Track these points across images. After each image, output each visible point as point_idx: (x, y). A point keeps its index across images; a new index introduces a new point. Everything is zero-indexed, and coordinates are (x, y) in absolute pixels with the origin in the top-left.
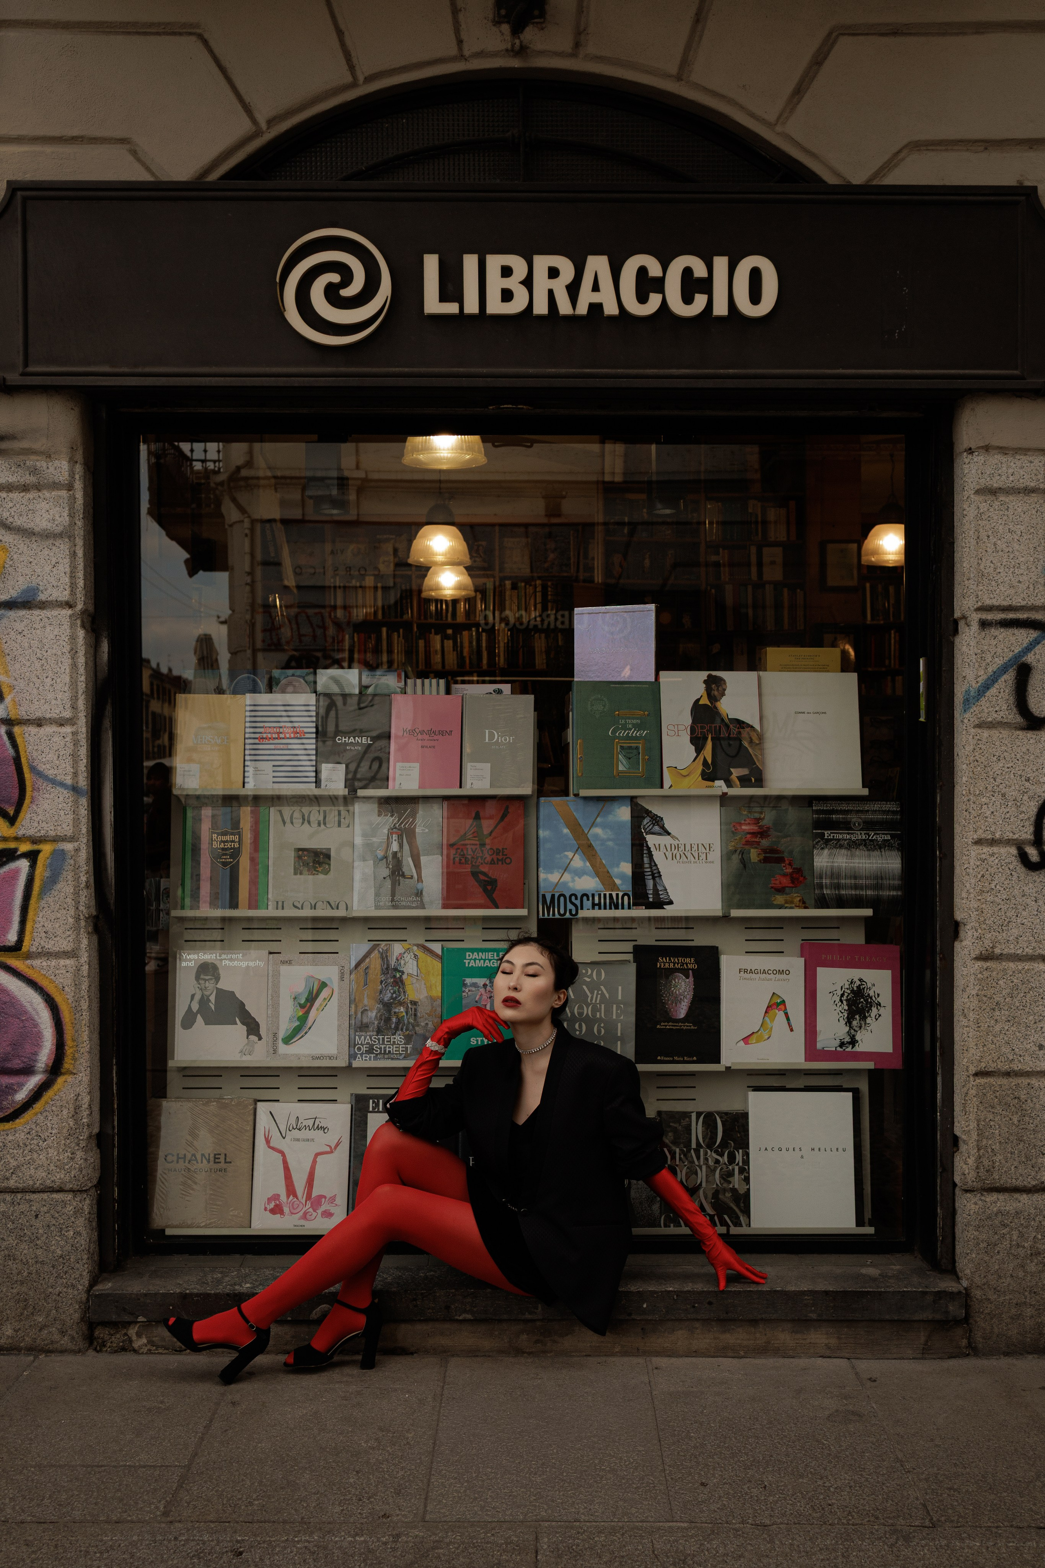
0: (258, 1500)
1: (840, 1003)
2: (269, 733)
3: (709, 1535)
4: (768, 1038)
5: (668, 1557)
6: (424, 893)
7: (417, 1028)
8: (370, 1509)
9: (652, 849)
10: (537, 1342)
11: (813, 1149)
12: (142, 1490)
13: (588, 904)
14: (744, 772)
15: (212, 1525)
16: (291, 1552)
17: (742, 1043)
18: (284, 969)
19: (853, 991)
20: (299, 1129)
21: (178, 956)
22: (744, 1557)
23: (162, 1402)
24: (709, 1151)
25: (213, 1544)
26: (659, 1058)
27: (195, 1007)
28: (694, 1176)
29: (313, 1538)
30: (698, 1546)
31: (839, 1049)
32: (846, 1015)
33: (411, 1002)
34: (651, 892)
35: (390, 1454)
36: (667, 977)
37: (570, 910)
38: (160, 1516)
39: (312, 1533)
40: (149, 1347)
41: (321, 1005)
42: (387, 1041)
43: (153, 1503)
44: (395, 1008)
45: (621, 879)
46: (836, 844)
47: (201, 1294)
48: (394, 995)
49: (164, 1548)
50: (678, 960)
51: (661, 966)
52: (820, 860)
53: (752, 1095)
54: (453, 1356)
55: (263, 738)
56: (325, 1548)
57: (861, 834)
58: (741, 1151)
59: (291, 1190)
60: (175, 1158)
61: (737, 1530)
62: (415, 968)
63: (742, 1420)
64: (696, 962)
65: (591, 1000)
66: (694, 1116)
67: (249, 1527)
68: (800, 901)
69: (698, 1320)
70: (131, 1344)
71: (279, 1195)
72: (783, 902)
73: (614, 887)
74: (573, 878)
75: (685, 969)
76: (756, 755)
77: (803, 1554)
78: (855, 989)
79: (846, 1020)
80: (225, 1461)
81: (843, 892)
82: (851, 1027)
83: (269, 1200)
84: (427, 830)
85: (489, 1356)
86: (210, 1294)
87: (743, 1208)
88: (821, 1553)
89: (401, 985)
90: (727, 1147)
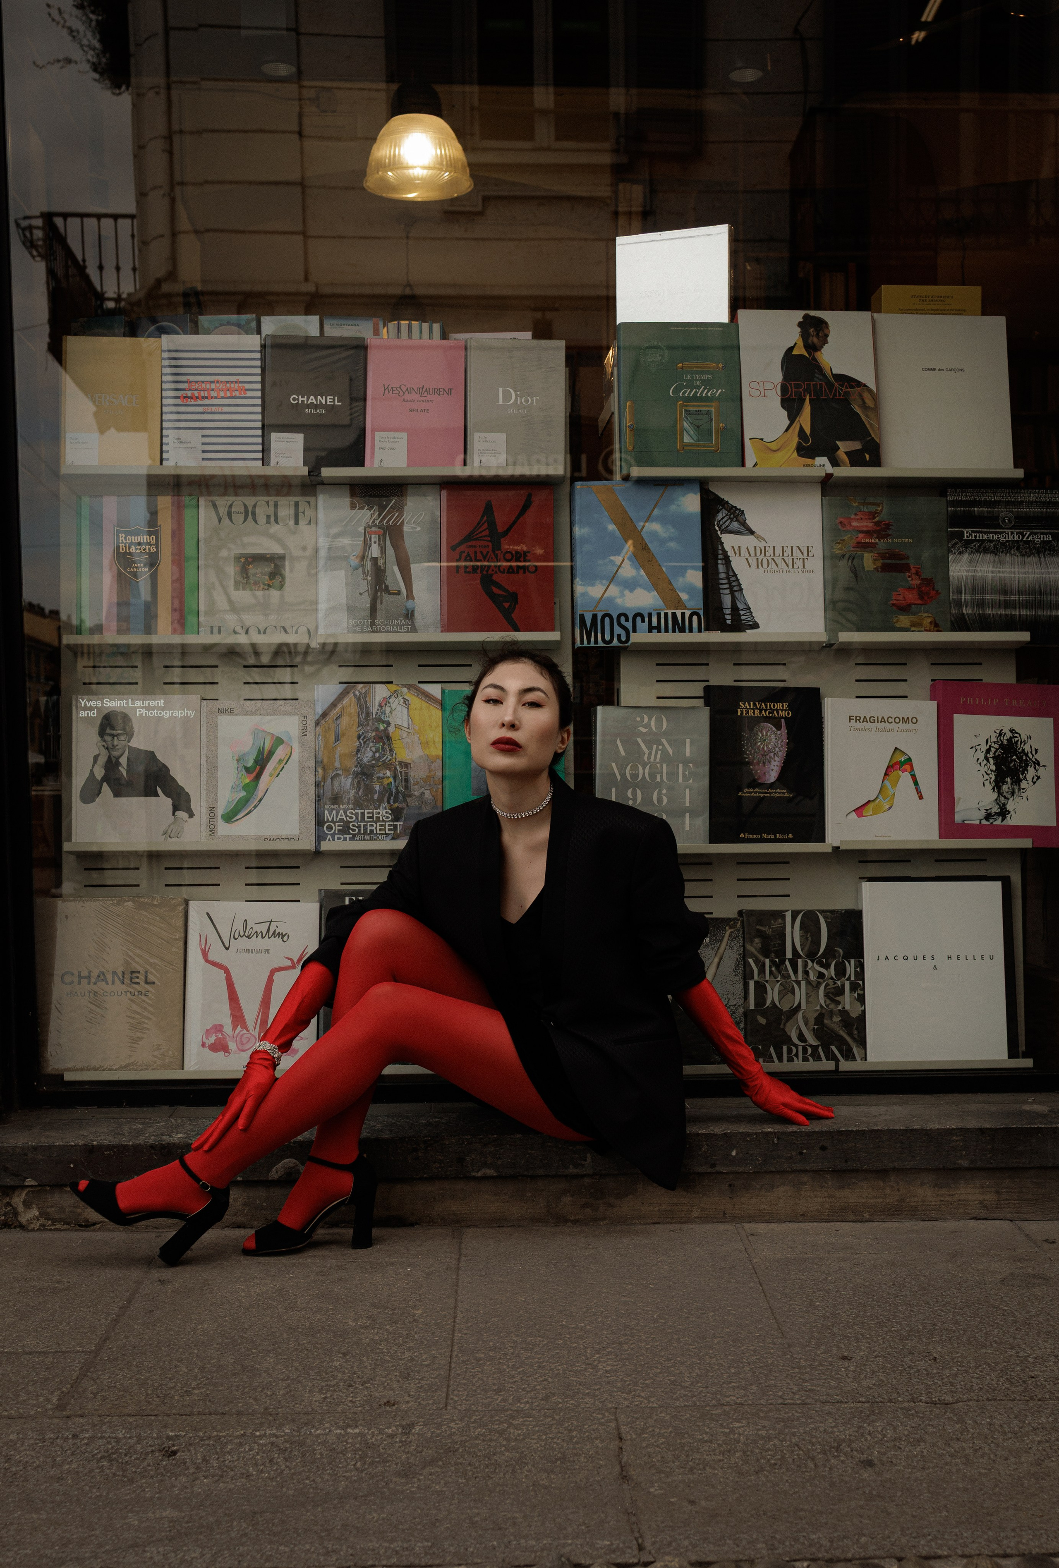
0: (199, 1388)
1: (985, 762)
2: (196, 390)
3: (868, 1416)
4: (890, 808)
5: (813, 1444)
6: (416, 614)
7: (409, 799)
8: (365, 1396)
9: (729, 554)
10: (585, 1206)
11: (949, 957)
12: (26, 1380)
13: (642, 626)
14: (856, 445)
15: (131, 1420)
16: (250, 1450)
17: (854, 815)
18: (223, 720)
19: (1002, 746)
20: (249, 937)
21: (74, 703)
22: (924, 1441)
23: (58, 1282)
24: (809, 962)
25: (132, 1441)
26: (742, 835)
27: (99, 773)
28: (790, 994)
29: (283, 1431)
30: (856, 1429)
31: (984, 822)
32: (993, 778)
33: (401, 763)
34: (728, 611)
35: (390, 1333)
36: (751, 729)
37: (619, 636)
38: (52, 1409)
39: (280, 1426)
40: (42, 1221)
41: (275, 769)
42: (368, 817)
43: (42, 1395)
44: (378, 772)
45: (688, 593)
46: (979, 547)
47: (114, 1146)
48: (377, 755)
49: (57, 1448)
50: (766, 706)
51: (742, 713)
52: (958, 568)
53: (866, 886)
54: (469, 1226)
55: (186, 397)
56: (302, 1444)
57: (1012, 533)
58: (852, 961)
59: (238, 1017)
60: (76, 980)
61: (908, 1410)
62: (405, 717)
63: (884, 1286)
64: (790, 708)
65: (649, 758)
66: (788, 916)
67: (185, 1420)
68: (931, 623)
69: (806, 1171)
70: (16, 1217)
71: (221, 1026)
72: (908, 625)
73: (679, 603)
74: (622, 592)
75: (775, 717)
76: (871, 424)
77: (1010, 1435)
78: (1005, 742)
79: (993, 784)
80: (150, 1345)
81: (989, 611)
82: (1000, 793)
83: (208, 1032)
84: (419, 529)
85: (519, 1226)
86: (127, 1146)
87: (856, 1036)
88: (1036, 1434)
89: (386, 741)
90: (834, 957)
